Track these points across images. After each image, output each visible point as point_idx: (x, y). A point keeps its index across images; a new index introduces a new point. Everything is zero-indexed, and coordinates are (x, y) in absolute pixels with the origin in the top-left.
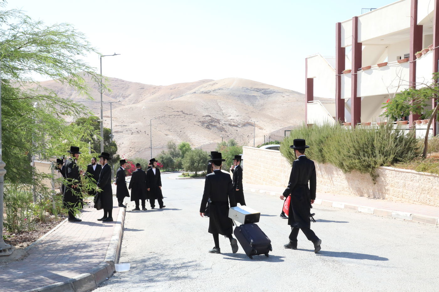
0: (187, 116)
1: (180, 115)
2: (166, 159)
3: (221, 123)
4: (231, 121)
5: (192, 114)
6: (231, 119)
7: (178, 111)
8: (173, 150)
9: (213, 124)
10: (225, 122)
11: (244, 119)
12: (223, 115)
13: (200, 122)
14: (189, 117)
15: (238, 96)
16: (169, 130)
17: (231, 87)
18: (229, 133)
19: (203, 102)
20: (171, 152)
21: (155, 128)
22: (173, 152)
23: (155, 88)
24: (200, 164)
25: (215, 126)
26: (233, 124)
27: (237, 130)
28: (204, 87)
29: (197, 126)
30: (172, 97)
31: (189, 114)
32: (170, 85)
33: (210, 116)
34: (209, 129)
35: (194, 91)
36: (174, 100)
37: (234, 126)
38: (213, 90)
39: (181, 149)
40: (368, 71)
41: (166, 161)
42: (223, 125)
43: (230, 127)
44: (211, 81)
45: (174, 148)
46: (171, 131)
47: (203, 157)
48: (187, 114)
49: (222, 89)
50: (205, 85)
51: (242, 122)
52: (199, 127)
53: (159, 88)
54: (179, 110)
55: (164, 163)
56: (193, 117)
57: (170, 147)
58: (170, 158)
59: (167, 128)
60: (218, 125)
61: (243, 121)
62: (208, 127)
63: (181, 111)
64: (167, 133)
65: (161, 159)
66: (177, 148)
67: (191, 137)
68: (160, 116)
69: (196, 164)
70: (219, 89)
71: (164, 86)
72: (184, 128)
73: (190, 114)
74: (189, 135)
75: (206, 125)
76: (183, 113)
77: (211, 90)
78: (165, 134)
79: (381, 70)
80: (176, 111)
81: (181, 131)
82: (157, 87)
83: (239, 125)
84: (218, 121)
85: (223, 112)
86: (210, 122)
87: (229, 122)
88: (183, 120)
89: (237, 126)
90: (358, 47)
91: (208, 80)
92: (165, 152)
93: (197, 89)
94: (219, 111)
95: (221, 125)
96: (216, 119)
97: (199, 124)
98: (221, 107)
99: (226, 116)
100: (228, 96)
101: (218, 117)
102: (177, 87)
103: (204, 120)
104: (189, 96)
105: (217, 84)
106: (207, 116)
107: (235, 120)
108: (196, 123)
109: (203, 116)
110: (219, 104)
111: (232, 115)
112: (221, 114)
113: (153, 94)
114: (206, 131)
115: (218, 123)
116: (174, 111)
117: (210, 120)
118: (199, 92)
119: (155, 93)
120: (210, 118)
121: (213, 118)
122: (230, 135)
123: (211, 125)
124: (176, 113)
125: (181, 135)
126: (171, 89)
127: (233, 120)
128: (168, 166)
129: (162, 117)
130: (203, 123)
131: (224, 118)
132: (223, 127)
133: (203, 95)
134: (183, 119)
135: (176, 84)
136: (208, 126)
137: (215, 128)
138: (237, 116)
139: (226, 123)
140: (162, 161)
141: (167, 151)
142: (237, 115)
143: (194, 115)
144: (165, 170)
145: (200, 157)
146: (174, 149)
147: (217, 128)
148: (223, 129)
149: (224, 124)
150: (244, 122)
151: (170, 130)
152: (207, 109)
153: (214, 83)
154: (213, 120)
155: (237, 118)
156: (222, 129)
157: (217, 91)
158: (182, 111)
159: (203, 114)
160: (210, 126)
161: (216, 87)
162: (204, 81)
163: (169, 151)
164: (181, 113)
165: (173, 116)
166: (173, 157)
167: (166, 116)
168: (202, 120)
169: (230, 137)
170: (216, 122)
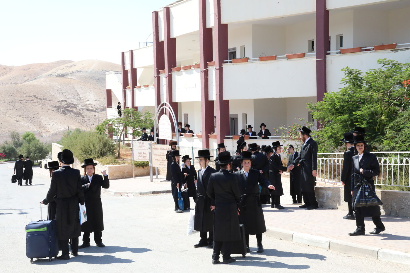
0: (40, 101)
1: (32, 100)
2: (9, 149)
3: (78, 108)
4: (89, 105)
5: (46, 99)
6: (89, 104)
7: (30, 96)
8: (16, 140)
9: (69, 109)
10: (82, 107)
11: (102, 104)
12: (80, 99)
13: (55, 107)
14: (43, 102)
15: (98, 79)
16: (20, 116)
17: (90, 70)
18: (87, 119)
19: (58, 86)
20: (15, 142)
21: (4, 114)
22: (17, 142)
23: (5, 68)
24: (36, 154)
25: (72, 111)
26: (91, 109)
27: (95, 115)
28: (61, 69)
29: (52, 112)
30: (26, 79)
31: (42, 99)
32: (24, 66)
33: (66, 101)
34: (65, 114)
35: (49, 73)
36: (26, 83)
37: (92, 110)
38: (71, 72)
39: (25, 138)
40: (139, 89)
41: (8, 150)
42: (80, 110)
43: (88, 112)
44: (70, 63)
45: (18, 137)
46: (23, 118)
47: (39, 148)
48: (41, 99)
49: (81, 72)
50: (62, 67)
51: (100, 107)
52: (54, 112)
53: (11, 68)
54: (32, 95)
55: (6, 153)
56: (48, 102)
57: (14, 137)
58: (12, 148)
59: (18, 114)
60: (75, 110)
61: (102, 105)
62: (64, 113)
63: (33, 96)
64: (18, 120)
65: (3, 149)
66: (21, 137)
67: (45, 123)
68: (9, 101)
69: (32, 155)
70: (77, 72)
71: (17, 67)
72: (37, 114)
73: (44, 99)
74: (42, 121)
75: (62, 110)
76: (36, 98)
77: (68, 72)
78: (16, 121)
79: (146, 89)
80: (28, 96)
81: (34, 117)
82: (8, 67)
83: (97, 109)
84: (75, 106)
85: (80, 96)
86: (66, 107)
87: (87, 107)
88: (36, 106)
89: (95, 111)
90: (134, 71)
91: (66, 60)
92: (8, 142)
93: (53, 70)
94: (75, 95)
95: (78, 110)
96: (72, 104)
97: (55, 109)
98: (78, 91)
99: (83, 101)
100: (87, 79)
101: (75, 102)
102: (32, 68)
103: (60, 105)
104: (42, 79)
105: (75, 66)
106: (62, 101)
107: (93, 105)
108: (50, 108)
109: (58, 101)
110: (76, 88)
111: (89, 100)
112: (78, 99)
113: (3, 75)
114: (62, 116)
115: (75, 108)
116: (25, 95)
117: (65, 105)
118: (55, 74)
119: (5, 74)
120: (66, 103)
121: (69, 103)
122: (88, 120)
123: (67, 110)
124: (28, 98)
125: (34, 121)
126: (25, 70)
127: (91, 104)
128: (10, 156)
129: (12, 102)
130: (58, 108)
131: (82, 102)
132: (80, 113)
133: (59, 78)
134: (36, 104)
135: (30, 64)
136: (64, 111)
137: (72, 113)
138: (95, 101)
139: (84, 108)
140: (4, 151)
141: (10, 140)
142: (95, 99)
143: (48, 100)
144: (7, 160)
145: (36, 147)
146: (18, 139)
147: (74, 113)
148: (81, 114)
149: (82, 109)
150: (102, 107)
151: (22, 116)
152: (63, 93)
153: (72, 64)
154: (69, 105)
155: (95, 103)
156: (79, 114)
157: (75, 74)
158: (35, 96)
159: (59, 98)
160: (66, 112)
161: (74, 69)
162: (61, 63)
163: (13, 141)
164: (34, 98)
165: (25, 101)
166: (16, 147)
167: (17, 101)
168: (57, 105)
169: (87, 122)
170: (72, 107)
